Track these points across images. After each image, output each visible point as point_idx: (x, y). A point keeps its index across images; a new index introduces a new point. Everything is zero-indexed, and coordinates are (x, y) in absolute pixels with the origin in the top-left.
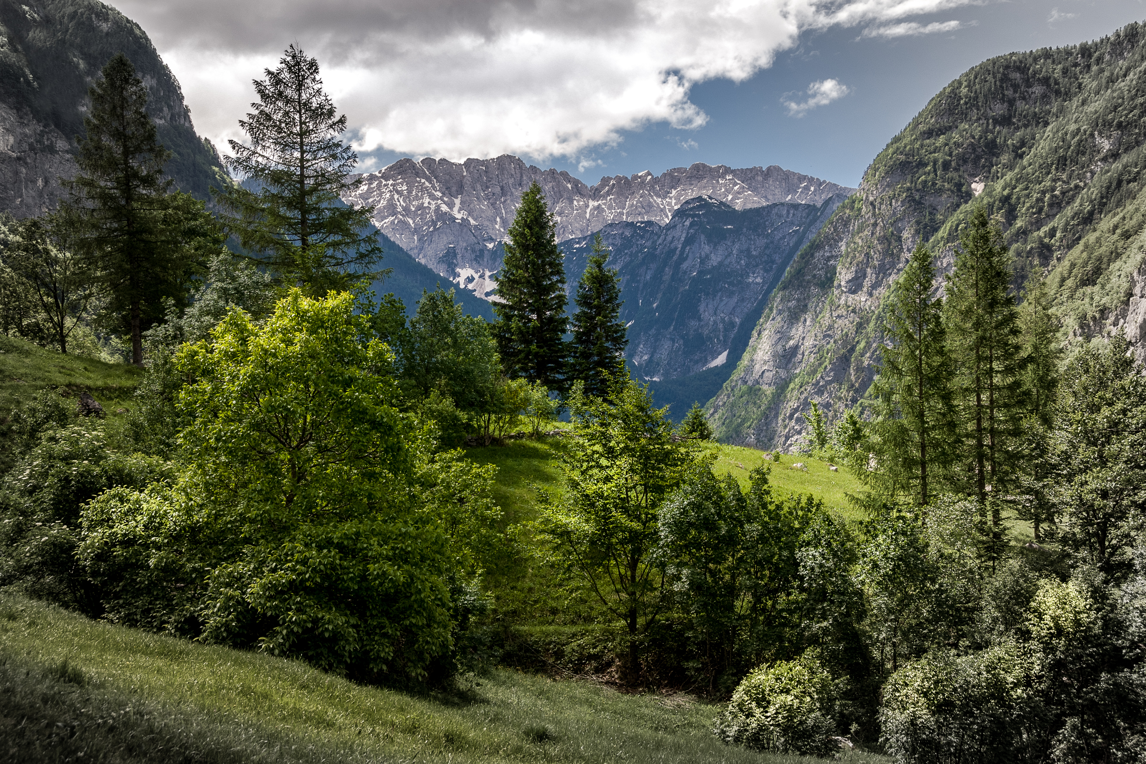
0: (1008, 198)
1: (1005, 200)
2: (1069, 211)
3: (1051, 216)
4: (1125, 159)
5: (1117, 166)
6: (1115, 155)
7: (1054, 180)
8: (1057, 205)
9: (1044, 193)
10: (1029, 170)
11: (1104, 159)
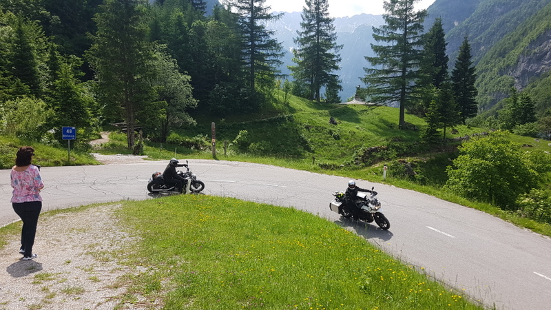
0: (467, 26)
1: (466, 27)
2: (487, 31)
3: (480, 33)
4: (505, 15)
5: (502, 17)
6: (502, 13)
7: (482, 21)
8: (483, 29)
9: (479, 25)
10: (474, 18)
11: (499, 15)
